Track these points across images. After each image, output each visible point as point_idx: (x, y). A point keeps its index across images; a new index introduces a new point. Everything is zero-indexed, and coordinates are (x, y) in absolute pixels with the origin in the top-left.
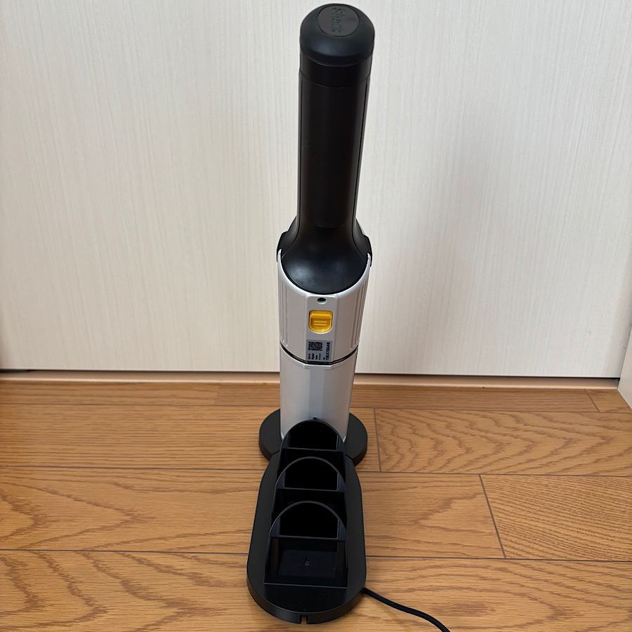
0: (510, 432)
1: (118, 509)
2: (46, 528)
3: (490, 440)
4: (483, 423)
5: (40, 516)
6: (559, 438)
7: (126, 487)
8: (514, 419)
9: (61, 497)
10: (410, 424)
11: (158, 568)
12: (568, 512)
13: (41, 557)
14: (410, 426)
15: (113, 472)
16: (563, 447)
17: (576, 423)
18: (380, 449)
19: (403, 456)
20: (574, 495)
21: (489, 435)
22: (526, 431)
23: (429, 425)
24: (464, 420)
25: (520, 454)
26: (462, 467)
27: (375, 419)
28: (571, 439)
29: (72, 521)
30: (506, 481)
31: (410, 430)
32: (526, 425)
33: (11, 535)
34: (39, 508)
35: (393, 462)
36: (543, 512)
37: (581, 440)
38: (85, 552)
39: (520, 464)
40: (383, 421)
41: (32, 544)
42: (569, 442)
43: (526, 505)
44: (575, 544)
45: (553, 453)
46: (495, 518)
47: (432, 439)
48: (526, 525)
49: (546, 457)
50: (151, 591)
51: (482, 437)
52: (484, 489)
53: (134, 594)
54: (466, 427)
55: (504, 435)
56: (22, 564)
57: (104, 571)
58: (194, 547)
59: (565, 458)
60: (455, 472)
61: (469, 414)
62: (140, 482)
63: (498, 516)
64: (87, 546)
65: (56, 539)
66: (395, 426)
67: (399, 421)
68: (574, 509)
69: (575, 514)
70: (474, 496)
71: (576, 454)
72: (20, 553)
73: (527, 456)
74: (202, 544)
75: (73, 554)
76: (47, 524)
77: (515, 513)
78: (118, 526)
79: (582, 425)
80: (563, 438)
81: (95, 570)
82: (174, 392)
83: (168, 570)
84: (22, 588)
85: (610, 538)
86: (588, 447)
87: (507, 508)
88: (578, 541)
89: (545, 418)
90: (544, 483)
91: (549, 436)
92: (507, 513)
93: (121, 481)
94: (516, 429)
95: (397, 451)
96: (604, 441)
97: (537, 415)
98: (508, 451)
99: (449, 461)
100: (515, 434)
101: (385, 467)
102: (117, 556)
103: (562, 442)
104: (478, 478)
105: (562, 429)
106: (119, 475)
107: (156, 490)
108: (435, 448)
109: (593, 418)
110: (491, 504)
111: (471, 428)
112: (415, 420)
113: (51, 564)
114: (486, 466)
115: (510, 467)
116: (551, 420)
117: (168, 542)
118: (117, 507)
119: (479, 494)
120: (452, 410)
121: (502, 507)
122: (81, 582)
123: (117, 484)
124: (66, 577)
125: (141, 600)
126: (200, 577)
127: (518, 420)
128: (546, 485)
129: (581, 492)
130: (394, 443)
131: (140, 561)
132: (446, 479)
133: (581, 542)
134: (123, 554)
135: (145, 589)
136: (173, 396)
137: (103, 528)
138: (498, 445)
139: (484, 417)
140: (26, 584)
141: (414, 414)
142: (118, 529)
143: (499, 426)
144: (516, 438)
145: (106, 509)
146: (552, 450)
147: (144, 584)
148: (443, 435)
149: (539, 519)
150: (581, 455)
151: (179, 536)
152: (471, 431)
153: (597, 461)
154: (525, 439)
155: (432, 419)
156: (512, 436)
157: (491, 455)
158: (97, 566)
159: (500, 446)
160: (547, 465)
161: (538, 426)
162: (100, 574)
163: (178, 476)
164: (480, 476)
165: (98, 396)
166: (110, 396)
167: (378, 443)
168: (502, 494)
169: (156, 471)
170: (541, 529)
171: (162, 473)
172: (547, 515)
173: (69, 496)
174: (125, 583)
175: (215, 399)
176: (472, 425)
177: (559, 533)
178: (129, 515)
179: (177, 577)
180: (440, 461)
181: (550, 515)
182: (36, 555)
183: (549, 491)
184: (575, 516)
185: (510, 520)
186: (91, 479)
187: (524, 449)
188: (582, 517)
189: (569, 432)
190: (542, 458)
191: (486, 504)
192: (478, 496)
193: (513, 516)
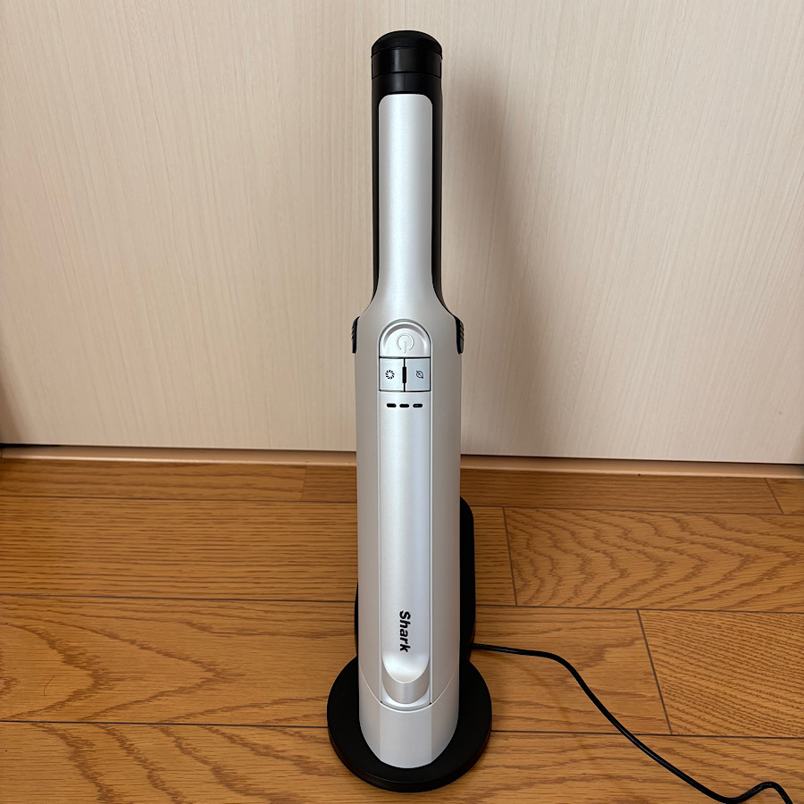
0: (672, 544)
1: (196, 662)
2: (110, 689)
3: (650, 557)
4: (641, 531)
5: (101, 672)
6: (733, 554)
7: (203, 628)
8: (678, 525)
9: (123, 644)
10: (550, 532)
11: (253, 748)
12: (746, 667)
13: (109, 732)
14: (549, 535)
15: (184, 606)
16: (739, 569)
17: (755, 532)
18: (514, 570)
19: (542, 581)
20: (753, 641)
21: (649, 550)
22: (693, 543)
23: (573, 534)
24: (616, 526)
25: (686, 578)
26: (615, 599)
27: (506, 524)
28: (748, 556)
29: (141, 679)
30: (670, 619)
31: (550, 542)
32: (693, 534)
33: (69, 700)
34: (98, 660)
35: (530, 592)
36: (716, 666)
37: (760, 558)
38: (164, 725)
39: (687, 593)
40: (515, 528)
41: (97, 714)
42: (746, 560)
43: (695, 656)
44: (754, 713)
45: (727, 577)
46: (658, 675)
47: (578, 555)
48: (696, 686)
49: (718, 583)
50: (249, 782)
51: (639, 552)
52: (643, 632)
53: (230, 786)
54: (619, 537)
55: (667, 549)
56: (87, 743)
57: (190, 753)
58: (296, 718)
59: (742, 585)
60: (608, 606)
61: (622, 516)
62: (219, 620)
63: (661, 673)
64: (165, 716)
65: (123, 706)
66: (531, 535)
67: (536, 527)
68: (753, 662)
69: (754, 670)
70: (632, 643)
71: (754, 579)
72: (82, 727)
73: (695, 582)
74: (306, 713)
75: (148, 728)
76: (111, 683)
77: (681, 668)
78: (199, 686)
79: (762, 534)
80: (739, 554)
81: (177, 751)
82: (249, 480)
83: (266, 752)
84: (92, 778)
85: (795, 705)
86: (769, 568)
87: (672, 661)
88: (758, 709)
89: (716, 522)
90: (717, 622)
91: (722, 551)
92: (673, 668)
93: (196, 619)
94: (680, 540)
95: (535, 574)
96: (788, 559)
97: (707, 518)
98: (674, 574)
99: (600, 590)
100: (679, 548)
101: (522, 599)
102: (203, 732)
103: (737, 561)
104: (636, 615)
105: (738, 541)
106: (191, 609)
107: (241, 632)
108: (582, 569)
109: (775, 524)
110: (654, 655)
111: (626, 539)
112: (556, 526)
113: (122, 742)
114: (645, 596)
115: (673, 598)
116: (723, 526)
117: (263, 712)
118: (193, 659)
119: (637, 639)
120: (601, 511)
121: (666, 659)
122: (163, 769)
123: (190, 624)
124: (143, 762)
125: (239, 796)
126: (307, 763)
127: (683, 527)
128: (719, 627)
129: (760, 636)
130: (532, 562)
131: (231, 739)
132: (595, 617)
133: (763, 710)
134: (209, 729)
135: (243, 779)
136: (249, 486)
137: (181, 690)
138: (658, 565)
139: (642, 521)
140: (97, 773)
141: (554, 517)
142: (200, 692)
143: (660, 536)
144: (682, 554)
145: (181, 662)
146: (725, 572)
147: (240, 772)
148: (592, 549)
149: (710, 677)
150: (761, 580)
151: (275, 702)
152: (626, 543)
153: (781, 589)
154: (691, 556)
155: (577, 524)
156: (676, 551)
157: (651, 580)
158: (179, 746)
159: (661, 567)
160: (719, 596)
161: (707, 536)
162: (186, 758)
163: (266, 612)
164: (638, 612)
165: (151, 485)
166: (166, 486)
167: (511, 561)
168: (666, 639)
169: (237, 604)
170: (714, 692)
171: (245, 606)
172: (721, 671)
173: (133, 642)
174: (217, 770)
175: (302, 491)
176: (626, 534)
177: (736, 697)
178: (211, 670)
179: (280, 762)
180: (589, 589)
181: (724, 671)
182: (103, 730)
183: (721, 635)
184: (754, 673)
185: (676, 677)
186: (157, 615)
187: (692, 570)
188: (762, 674)
189: (746, 545)
190: (712, 585)
191: (647, 654)
192: (637, 642)
193: (680, 673)
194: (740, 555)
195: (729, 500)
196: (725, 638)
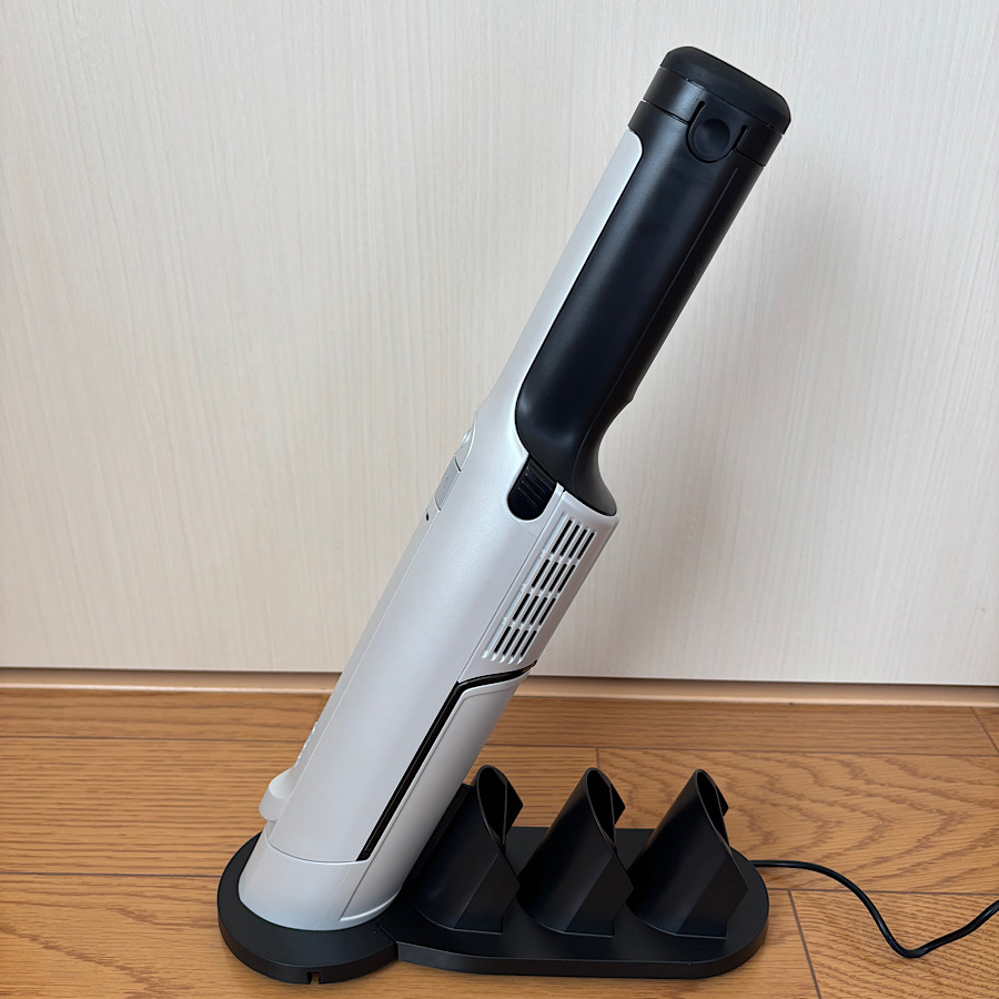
0: (840, 797)
1: (122, 968)
3: (807, 815)
4: (793, 779)
6: (930, 811)
7: (142, 918)
8: (847, 770)
9: (19, 941)
10: (661, 781)
14: (662, 786)
15: (120, 885)
16: (940, 831)
17: (962, 781)
21: (806, 805)
22: (870, 795)
24: (758, 772)
25: (862, 845)
28: (952, 814)
29: (36, 993)
30: (839, 904)
31: (662, 795)
32: (869, 782)
36: (911, 975)
37: (970, 816)
39: (863, 867)
40: (613, 776)
42: (950, 821)
43: (878, 960)
45: (923, 843)
46: (822, 989)
49: (908, 852)
51: (791, 808)
52: (798, 923)
54: (763, 787)
55: (831, 804)
59: (946, 855)
61: (766, 759)
62: (167, 905)
63: (827, 985)
66: (635, 787)
67: (642, 775)
69: (969, 980)
70: (780, 940)
71: (964, 846)
73: (874, 850)
79: (971, 783)
80: (938, 811)
86: (985, 830)
87: (843, 967)
89: (903, 767)
90: (909, 909)
91: (913, 806)
93: (133, 904)
94: (851, 792)
97: (889, 761)
98: (843, 838)
100: (850, 803)
103: (936, 821)
104: (787, 897)
105: (936, 792)
106: (129, 890)
107: (197, 923)
109: (990, 769)
110: (815, 958)
111: (772, 790)
112: (672, 773)
116: (914, 773)
118: (119, 964)
119: (790, 934)
120: (735, 752)
121: (834, 964)
123: (125, 911)
127: (855, 773)
128: (914, 916)
138: (820, 827)
139: (795, 765)
143: (821, 785)
144: (853, 811)
145: (101, 967)
146: (920, 836)
150: (973, 847)
152: (772, 796)
154: (868, 814)
156: (845, 806)
157: (809, 848)
159: (824, 829)
160: (912, 870)
161: (891, 785)
165: (104, 720)
168: (833, 933)
169: (198, 882)
172: (918, 982)
173: (34, 938)
176: (772, 784)
181: (923, 983)
183: (918, 928)
186: (77, 899)
187: (870, 833)
189: (948, 797)
190: (901, 856)
194: (940, 812)
195: (921, 737)
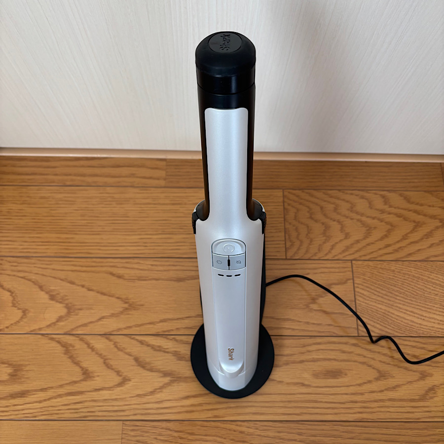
0: (377, 214)
1: (118, 298)
2: (77, 315)
3: (364, 224)
4: (361, 205)
5: (70, 305)
6: (410, 221)
7: (119, 277)
8: (383, 200)
9: (78, 288)
10: (308, 207)
11: (153, 347)
12: (403, 296)
13: (81, 340)
14: (308, 210)
17: (426, 205)
18: (287, 235)
19: (301, 242)
20: (410, 280)
21: (364, 219)
22: (389, 213)
23: (322, 208)
24: (348, 202)
25: (382, 239)
26: (340, 253)
27: (284, 202)
28: (419, 222)
29: (91, 309)
30: (368, 266)
31: (308, 214)
32: (390, 206)
33: (57, 321)
34: (66, 298)
35: (294, 250)
36: (387, 296)
37: (425, 223)
38: (107, 335)
39: (380, 249)
40: (289, 205)
41: (73, 329)
42: (418, 225)
43: (378, 290)
44: (401, 323)
45: (405, 237)
46: (357, 302)
47: (323, 224)
48: (375, 308)
49: (398, 242)
50: (153, 365)
51: (358, 220)
52: (353, 275)
53: (143, 367)
54: (348, 209)
55: (374, 218)
56: (71, 345)
57: (122, 351)
58: (172, 330)
59: (412, 243)
60: (336, 258)
61: (352, 194)
62: (128, 271)
63: (359, 300)
64: (107, 330)
65: (85, 325)
66: (298, 210)
67: (301, 204)
68: (407, 293)
70: (345, 282)
71: (419, 238)
72: (68, 337)
73: (387, 241)
74: (178, 327)
75: (99, 337)
76: (77, 311)
77: (370, 298)
78: (122, 313)
81: (116, 350)
83: (159, 349)
84: (77, 363)
85: (423, 318)
86: (428, 231)
87: (365, 293)
88: (404, 321)
89: (405, 198)
90: (393, 268)
91: (405, 219)
92: (365, 297)
93: (114, 271)
94: (383, 212)
95: (298, 238)
96: (440, 224)
97: (400, 195)
98: (376, 235)
99: (333, 247)
100: (381, 217)
101: (290, 254)
102: (127, 339)
103: (412, 226)
104: (350, 264)
105: (415, 212)
106: (111, 264)
107: (140, 279)
108: (324, 233)
109: (439, 198)
110: (357, 290)
111: (351, 211)
112: (313, 203)
113: (88, 344)
114: (357, 251)
115: (372, 253)
116: (408, 201)
117: (155, 327)
118: (117, 296)
119: (349, 279)
120: (339, 190)
121: (362, 292)
122: (111, 359)
124: (100, 355)
125: (148, 372)
126: (180, 354)
127: (386, 201)
128: (393, 271)
129: (414, 276)
130: (297, 229)
131: (141, 342)
132: (329, 265)
133: (406, 321)
134: (130, 337)
135: (149, 363)
137: (113, 315)
138: (368, 230)
139: (363, 197)
140: (79, 361)
141: (312, 196)
142: (122, 316)
143: (371, 208)
144: (382, 221)
145: (110, 298)
146: (404, 234)
147: (148, 360)
148: (331, 219)
149: (383, 302)
150: (422, 239)
151: (161, 321)
152: (351, 214)
153: (432, 246)
154: (387, 223)
155: (325, 201)
156: (379, 219)
157: (362, 240)
158: (116, 347)
160: (396, 251)
161: (399, 208)
162: (120, 353)
163: (152, 265)
164: (352, 262)
167: (285, 229)
168: (364, 279)
169: (136, 261)
170: (383, 311)
171: (142, 262)
172: (389, 298)
173: (83, 286)
174: (136, 359)
176: (352, 207)
177: (393, 314)
178: (126, 303)
179: (166, 354)
180: (327, 247)
181: (391, 299)
182: (77, 338)
183: (394, 276)
184: (406, 299)
185: (366, 303)
187: (385, 233)
188: (410, 300)
189: (419, 214)
190: (395, 244)
191: (353, 289)
192: (349, 281)
193: (368, 300)
194: (414, 222)
195: (416, 181)
196: (395, 278)
